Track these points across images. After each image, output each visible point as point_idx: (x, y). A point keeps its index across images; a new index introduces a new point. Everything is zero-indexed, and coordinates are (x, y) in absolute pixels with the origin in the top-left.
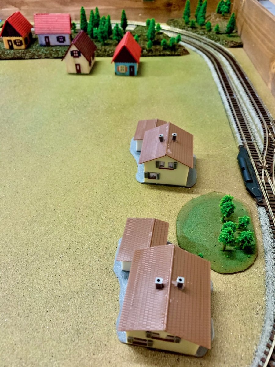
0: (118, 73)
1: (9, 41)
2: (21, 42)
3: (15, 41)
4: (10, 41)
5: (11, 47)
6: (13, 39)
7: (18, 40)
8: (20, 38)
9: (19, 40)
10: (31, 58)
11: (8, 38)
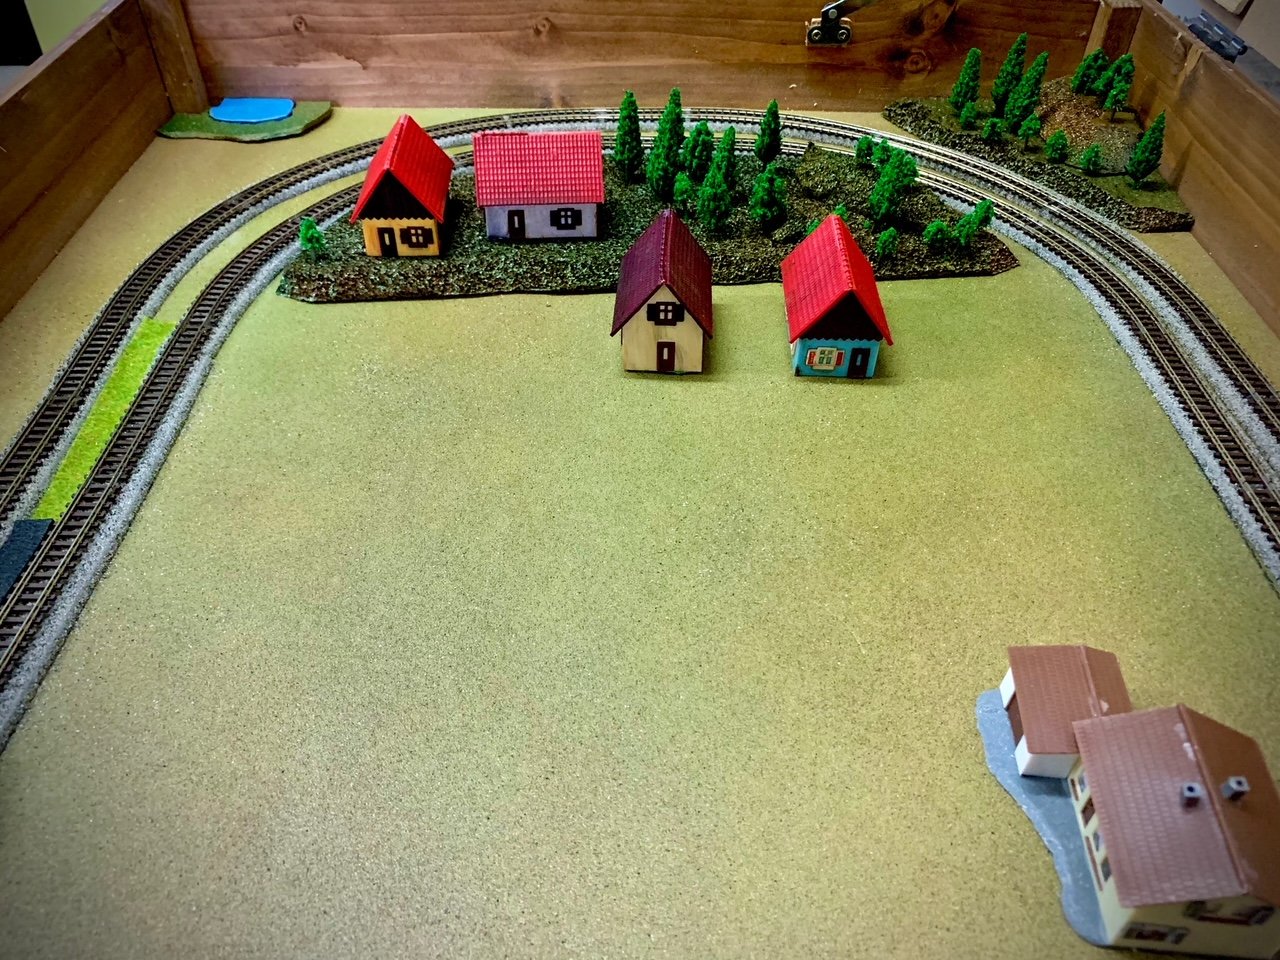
0: (805, 370)
1: (381, 232)
2: (427, 233)
3: (406, 235)
4: (390, 231)
5: (389, 252)
6: (398, 224)
7: (416, 228)
8: (428, 223)
9: (422, 228)
10: (465, 294)
11: (382, 223)
